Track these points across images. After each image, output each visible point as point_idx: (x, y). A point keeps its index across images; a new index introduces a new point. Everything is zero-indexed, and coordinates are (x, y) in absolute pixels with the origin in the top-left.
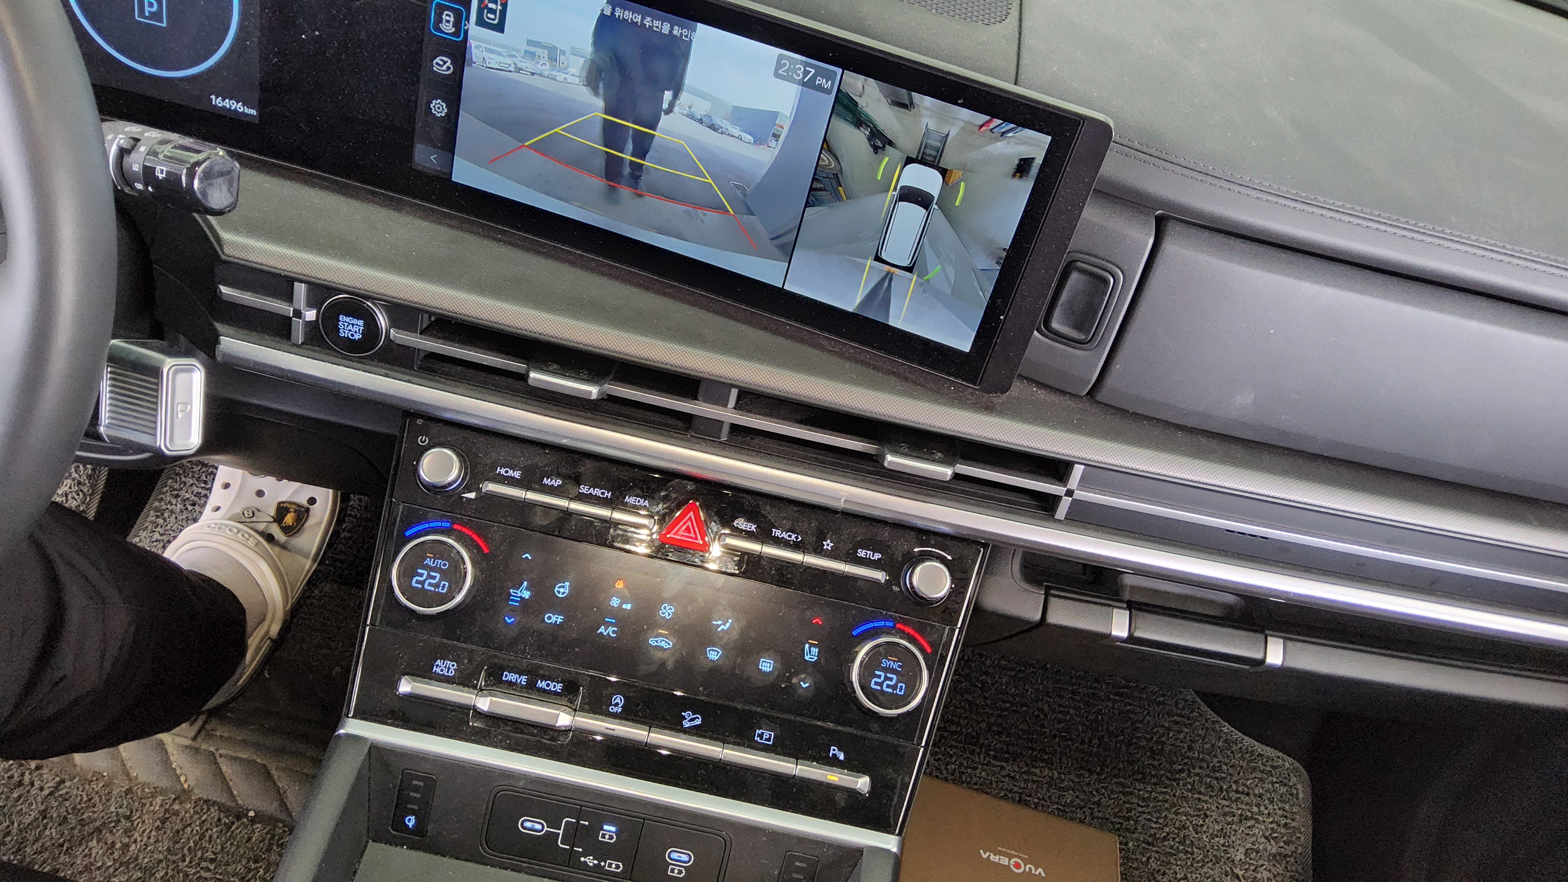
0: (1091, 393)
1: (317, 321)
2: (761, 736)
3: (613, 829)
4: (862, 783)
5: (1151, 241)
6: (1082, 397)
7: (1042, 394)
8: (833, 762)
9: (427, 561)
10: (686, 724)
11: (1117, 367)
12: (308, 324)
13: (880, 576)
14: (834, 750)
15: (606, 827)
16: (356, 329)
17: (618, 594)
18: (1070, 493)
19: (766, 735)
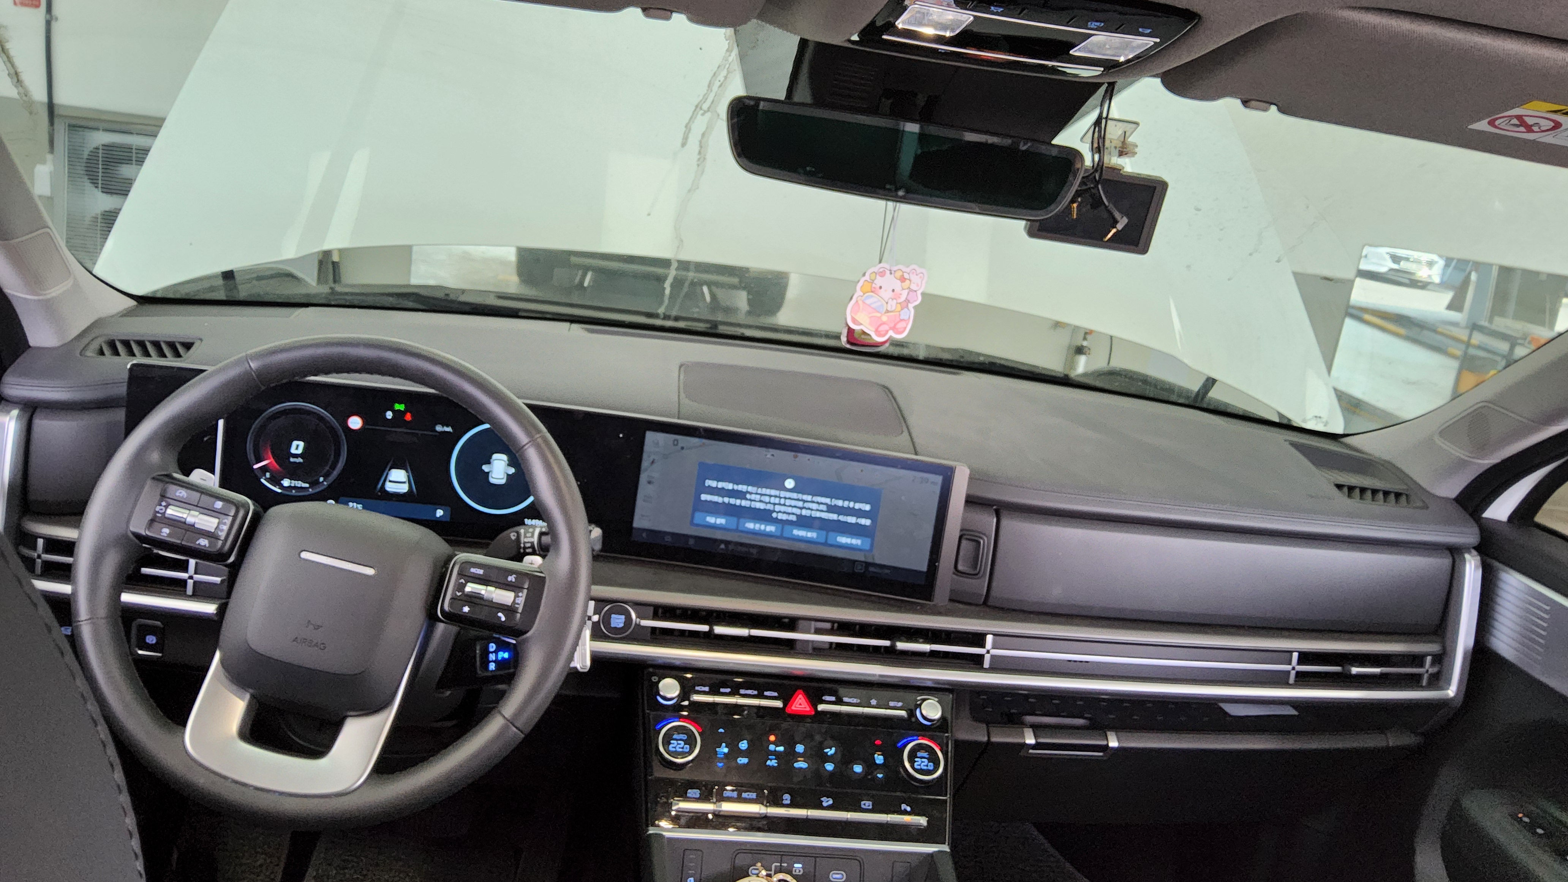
0: (985, 603)
1: (599, 621)
2: (865, 804)
3: (800, 866)
4: (923, 821)
5: (995, 520)
6: (980, 605)
7: (961, 606)
8: (905, 813)
9: (675, 737)
10: (825, 804)
11: (994, 584)
12: (594, 623)
13: (903, 713)
14: (904, 806)
15: (796, 865)
16: (620, 621)
17: (773, 743)
18: (988, 652)
19: (867, 804)
